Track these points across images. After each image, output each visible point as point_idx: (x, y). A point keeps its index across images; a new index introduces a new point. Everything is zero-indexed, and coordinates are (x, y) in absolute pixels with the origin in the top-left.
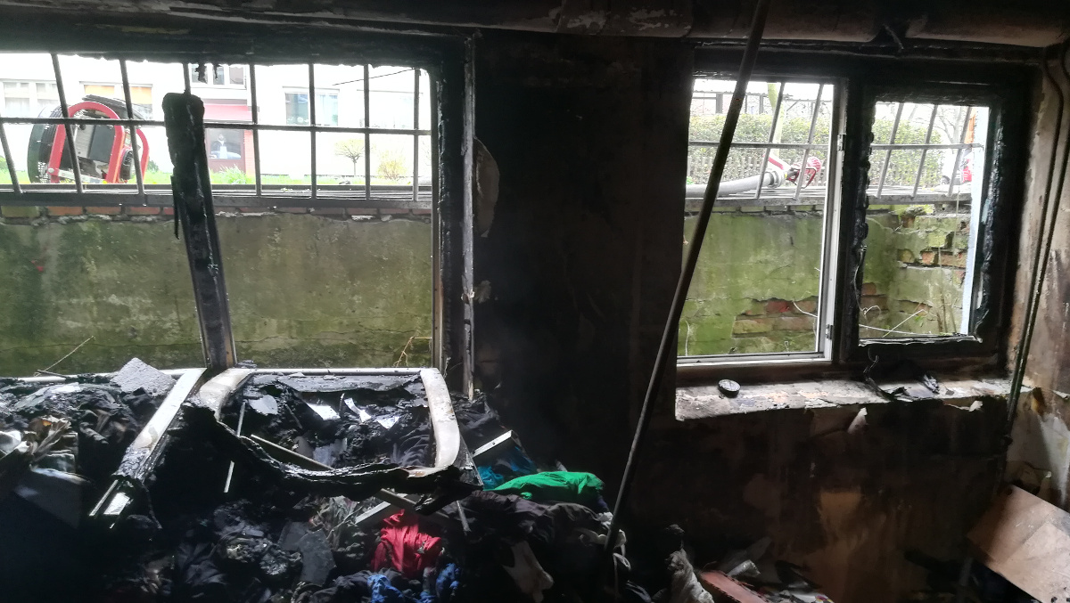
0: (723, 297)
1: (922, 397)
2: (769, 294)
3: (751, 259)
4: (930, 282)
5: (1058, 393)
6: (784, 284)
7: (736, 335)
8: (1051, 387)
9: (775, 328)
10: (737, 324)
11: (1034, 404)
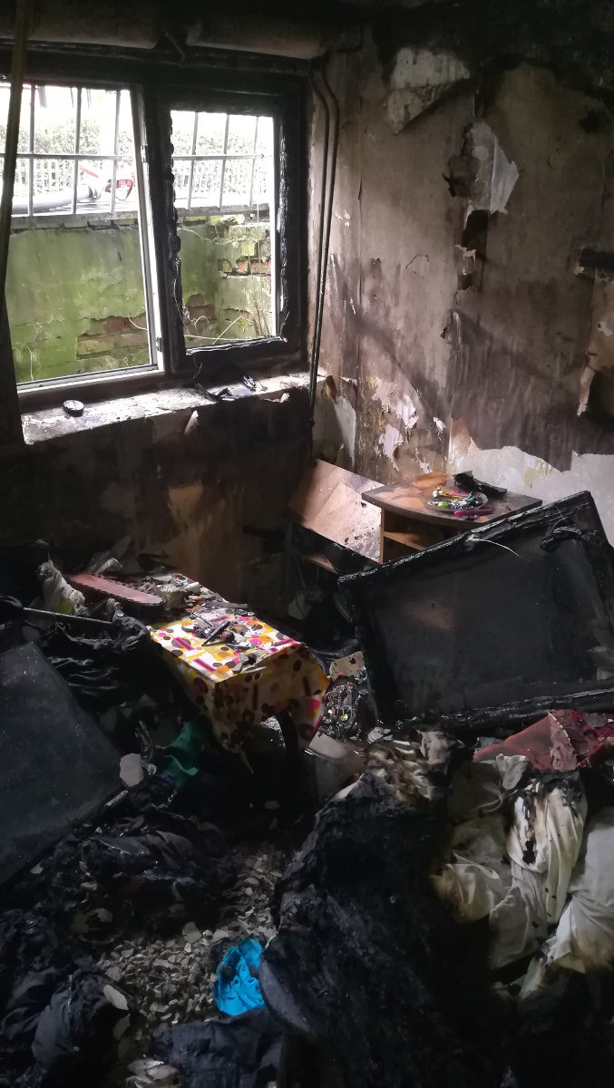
0: (61, 318)
1: (242, 395)
2: (106, 313)
3: (84, 278)
4: (246, 289)
5: (344, 378)
6: (119, 301)
7: (81, 357)
8: (339, 375)
9: (116, 346)
10: (79, 345)
11: (328, 391)
